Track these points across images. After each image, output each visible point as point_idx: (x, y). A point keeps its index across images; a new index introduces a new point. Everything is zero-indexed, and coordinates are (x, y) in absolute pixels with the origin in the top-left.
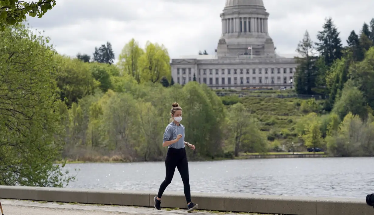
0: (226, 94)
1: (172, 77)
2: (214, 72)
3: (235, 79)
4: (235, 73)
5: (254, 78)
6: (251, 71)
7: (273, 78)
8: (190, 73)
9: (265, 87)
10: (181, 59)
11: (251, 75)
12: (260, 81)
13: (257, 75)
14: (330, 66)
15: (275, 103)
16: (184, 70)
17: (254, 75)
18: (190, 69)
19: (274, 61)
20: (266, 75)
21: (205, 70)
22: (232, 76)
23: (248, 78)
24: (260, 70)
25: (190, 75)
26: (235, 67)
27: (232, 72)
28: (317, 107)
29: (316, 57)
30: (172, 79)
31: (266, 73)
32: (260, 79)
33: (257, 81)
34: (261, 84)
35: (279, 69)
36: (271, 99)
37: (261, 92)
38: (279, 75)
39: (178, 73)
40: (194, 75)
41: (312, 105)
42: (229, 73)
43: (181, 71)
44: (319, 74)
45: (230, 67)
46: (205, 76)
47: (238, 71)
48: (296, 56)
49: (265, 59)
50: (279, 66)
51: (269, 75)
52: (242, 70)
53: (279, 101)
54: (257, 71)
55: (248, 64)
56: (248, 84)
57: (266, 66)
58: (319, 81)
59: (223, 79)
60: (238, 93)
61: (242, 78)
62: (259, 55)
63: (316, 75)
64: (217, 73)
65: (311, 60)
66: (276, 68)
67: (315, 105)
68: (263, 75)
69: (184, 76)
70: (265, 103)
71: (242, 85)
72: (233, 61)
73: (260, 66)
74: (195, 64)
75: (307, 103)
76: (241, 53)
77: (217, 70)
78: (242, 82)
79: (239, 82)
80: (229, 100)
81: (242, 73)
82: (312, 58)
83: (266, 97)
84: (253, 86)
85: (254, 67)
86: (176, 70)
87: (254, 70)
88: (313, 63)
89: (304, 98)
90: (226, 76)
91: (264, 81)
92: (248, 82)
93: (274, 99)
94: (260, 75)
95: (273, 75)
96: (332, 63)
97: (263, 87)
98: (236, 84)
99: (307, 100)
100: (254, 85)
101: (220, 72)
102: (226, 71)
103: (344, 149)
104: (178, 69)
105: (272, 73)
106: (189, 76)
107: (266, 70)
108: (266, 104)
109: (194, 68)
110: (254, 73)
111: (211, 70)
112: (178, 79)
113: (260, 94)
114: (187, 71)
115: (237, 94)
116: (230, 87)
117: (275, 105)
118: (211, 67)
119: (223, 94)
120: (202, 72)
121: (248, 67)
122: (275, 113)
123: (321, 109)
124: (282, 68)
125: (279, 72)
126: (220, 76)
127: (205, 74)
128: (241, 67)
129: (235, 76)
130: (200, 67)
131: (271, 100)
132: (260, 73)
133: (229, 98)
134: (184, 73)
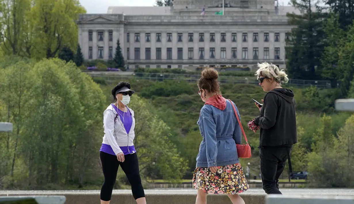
0: (166, 76)
1: (79, 46)
2: (153, 37)
3: (191, 50)
4: (191, 40)
5: (223, 50)
6: (218, 37)
7: (256, 50)
8: (111, 39)
9: (241, 66)
10: (95, 15)
11: (218, 44)
12: (234, 56)
13: (229, 44)
14: (346, 30)
15: (248, 95)
16: (101, 33)
17: (223, 45)
18: (111, 32)
19: (259, 21)
20: (245, 45)
21: (137, 34)
22: (185, 45)
23: (212, 50)
24: (234, 35)
25: (111, 42)
26: (191, 30)
27: (185, 37)
28: (320, 102)
29: (326, 15)
30: (79, 49)
31: (245, 40)
32: (234, 51)
33: (229, 55)
34: (234, 61)
35: (266, 35)
36: (243, 87)
37: (228, 75)
38: (266, 45)
39: (91, 39)
40: (118, 43)
41: (311, 99)
42: (180, 40)
43: (95, 35)
44: (327, 45)
45: (181, 29)
46: (137, 45)
47: (196, 37)
48: (291, 13)
49: (243, 17)
50: (266, 29)
51: (250, 44)
52: (202, 35)
53: (257, 90)
54: (228, 37)
55: (213, 24)
56: (212, 60)
57: (245, 29)
58: (327, 56)
59: (169, 50)
60: (188, 75)
61: (202, 50)
62: (247, 7)
63: (322, 46)
64: (159, 40)
65: (317, 21)
66: (262, 32)
67: (317, 99)
68: (239, 44)
69: (101, 44)
70: (232, 94)
71: (202, 61)
72: (186, 20)
73: (234, 29)
74: (121, 23)
75: (304, 93)
76: (216, 5)
77: (159, 35)
78: (202, 57)
79: (196, 55)
80: (169, 88)
81: (202, 40)
82: (319, 15)
83: (235, 83)
84: (220, 63)
85: (223, 29)
86: (86, 34)
87: (223, 35)
88: (319, 24)
89: (300, 85)
90: (174, 45)
91: (240, 55)
92: (213, 56)
93: (248, 86)
94: (234, 45)
95: (256, 45)
96: (350, 26)
97: (238, 66)
98: (190, 58)
99: (304, 90)
100: (223, 61)
101: (164, 38)
102: (175, 37)
103: (336, 175)
104: (90, 32)
105: (255, 40)
106: (109, 44)
107: (245, 35)
108: (234, 96)
109: (118, 31)
110: (223, 40)
111: (148, 35)
112: (91, 49)
113: (226, 77)
114: (106, 35)
115: (186, 76)
116: (180, 64)
117: (248, 96)
118: (148, 29)
119: (162, 77)
120: (132, 37)
121: (212, 29)
122: (247, 111)
123: (326, 105)
124: (272, 32)
125: (266, 40)
126: (164, 44)
127: (137, 40)
128: (201, 29)
129: (191, 45)
130: (130, 29)
131: (244, 89)
132: (234, 40)
133: (170, 84)
134: (101, 39)
